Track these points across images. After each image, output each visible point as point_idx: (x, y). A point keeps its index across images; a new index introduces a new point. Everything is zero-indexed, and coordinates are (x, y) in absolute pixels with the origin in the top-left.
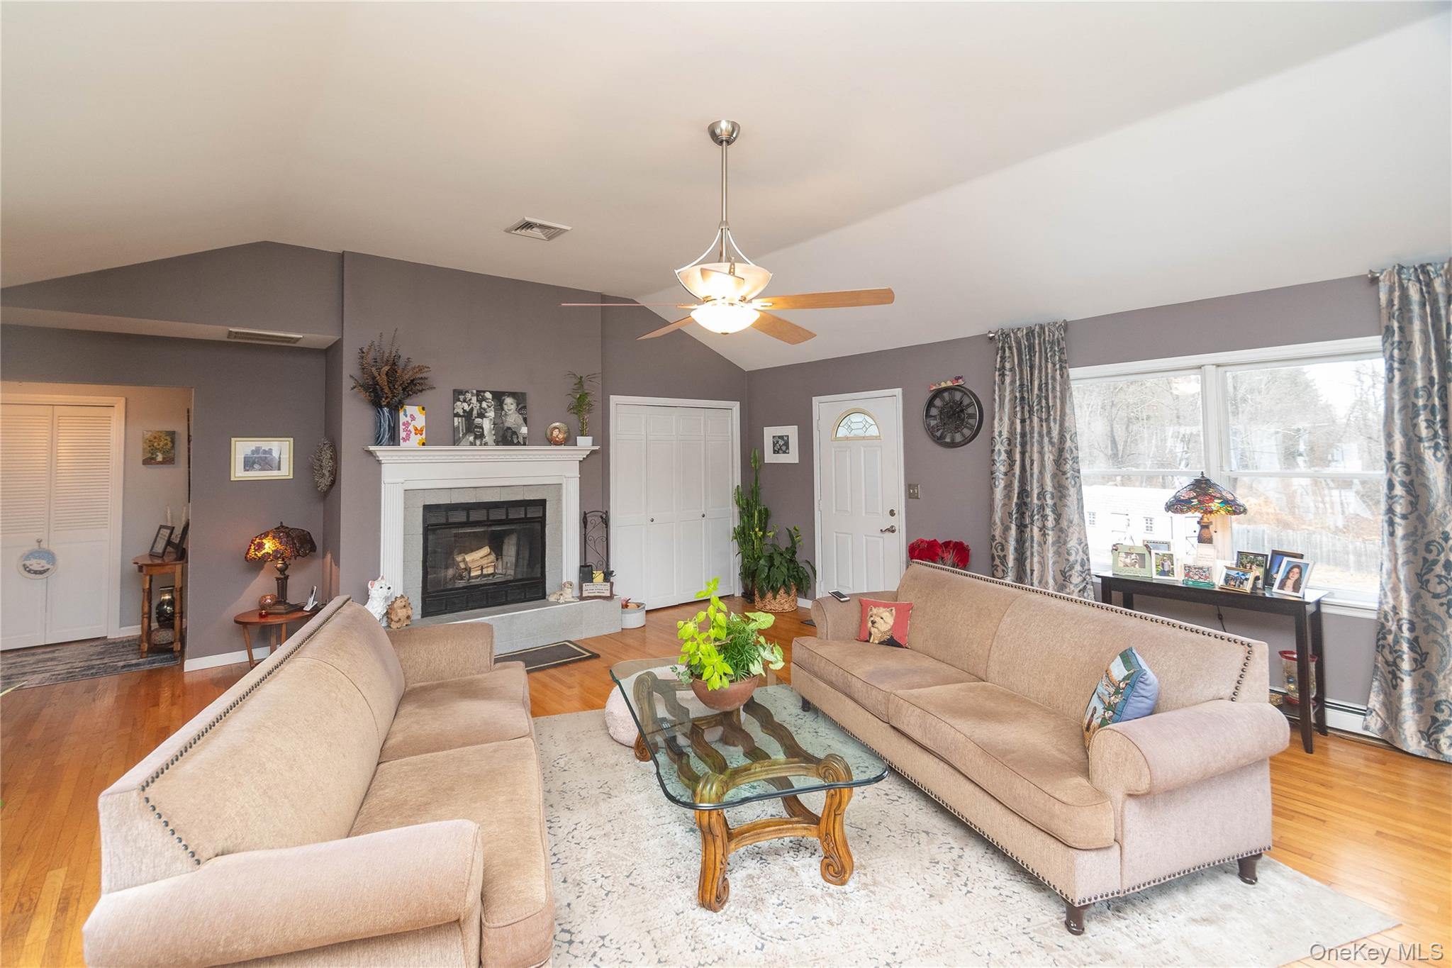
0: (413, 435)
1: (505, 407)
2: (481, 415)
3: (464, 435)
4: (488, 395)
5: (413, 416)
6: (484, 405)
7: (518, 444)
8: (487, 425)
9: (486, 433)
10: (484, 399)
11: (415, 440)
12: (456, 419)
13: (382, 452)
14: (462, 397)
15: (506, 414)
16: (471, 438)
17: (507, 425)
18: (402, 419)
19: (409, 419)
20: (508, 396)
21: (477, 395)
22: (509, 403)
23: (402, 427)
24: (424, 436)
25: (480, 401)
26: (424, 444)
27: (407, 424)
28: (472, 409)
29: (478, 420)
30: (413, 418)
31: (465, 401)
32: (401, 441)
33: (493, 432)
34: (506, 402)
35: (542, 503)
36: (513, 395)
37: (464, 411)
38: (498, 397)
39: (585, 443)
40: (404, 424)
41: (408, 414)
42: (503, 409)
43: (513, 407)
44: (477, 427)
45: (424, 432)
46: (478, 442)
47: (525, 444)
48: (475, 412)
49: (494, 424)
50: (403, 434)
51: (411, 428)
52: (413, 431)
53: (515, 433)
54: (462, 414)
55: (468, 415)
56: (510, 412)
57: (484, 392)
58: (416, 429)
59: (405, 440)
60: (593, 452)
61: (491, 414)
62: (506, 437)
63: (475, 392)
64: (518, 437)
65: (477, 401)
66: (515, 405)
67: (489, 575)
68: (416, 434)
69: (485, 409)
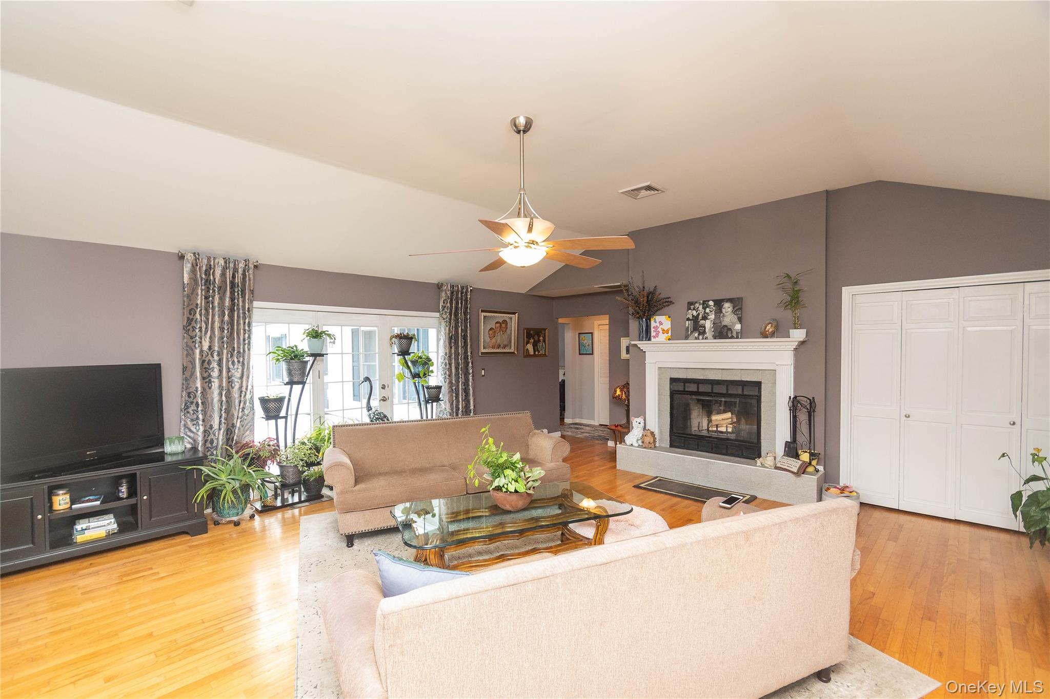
0: (661, 334)
1: (724, 310)
2: (705, 318)
3: (692, 332)
4: (711, 303)
5: (661, 322)
6: (708, 310)
7: (732, 337)
8: (708, 324)
9: (707, 330)
10: (708, 306)
11: (662, 337)
12: (687, 322)
13: (643, 345)
14: (692, 307)
15: (724, 316)
16: (696, 335)
17: (724, 323)
18: (653, 324)
19: (658, 324)
20: (727, 302)
21: (703, 304)
22: (727, 307)
23: (652, 330)
24: (670, 334)
25: (704, 308)
26: (669, 339)
27: (656, 328)
28: (699, 314)
29: (702, 322)
30: (661, 323)
31: (694, 309)
32: (652, 338)
33: (713, 330)
34: (724, 307)
35: (758, 384)
36: (730, 300)
37: (693, 316)
38: (719, 303)
39: (798, 335)
40: (654, 328)
41: (658, 322)
42: (722, 312)
43: (730, 310)
44: (701, 326)
45: (670, 332)
46: (701, 337)
47: (737, 338)
48: (700, 316)
49: (714, 324)
50: (653, 334)
51: (660, 330)
52: (661, 332)
53: (730, 329)
54: (691, 318)
55: (695, 319)
56: (727, 314)
57: (708, 301)
58: (663, 330)
59: (654, 337)
60: (802, 343)
61: (712, 317)
62: (722, 333)
63: (701, 302)
64: (732, 333)
65: (703, 308)
66: (731, 308)
67: (722, 432)
68: (663, 333)
69: (707, 314)
